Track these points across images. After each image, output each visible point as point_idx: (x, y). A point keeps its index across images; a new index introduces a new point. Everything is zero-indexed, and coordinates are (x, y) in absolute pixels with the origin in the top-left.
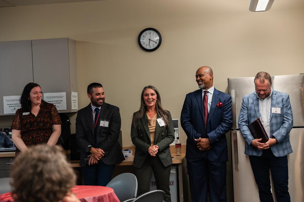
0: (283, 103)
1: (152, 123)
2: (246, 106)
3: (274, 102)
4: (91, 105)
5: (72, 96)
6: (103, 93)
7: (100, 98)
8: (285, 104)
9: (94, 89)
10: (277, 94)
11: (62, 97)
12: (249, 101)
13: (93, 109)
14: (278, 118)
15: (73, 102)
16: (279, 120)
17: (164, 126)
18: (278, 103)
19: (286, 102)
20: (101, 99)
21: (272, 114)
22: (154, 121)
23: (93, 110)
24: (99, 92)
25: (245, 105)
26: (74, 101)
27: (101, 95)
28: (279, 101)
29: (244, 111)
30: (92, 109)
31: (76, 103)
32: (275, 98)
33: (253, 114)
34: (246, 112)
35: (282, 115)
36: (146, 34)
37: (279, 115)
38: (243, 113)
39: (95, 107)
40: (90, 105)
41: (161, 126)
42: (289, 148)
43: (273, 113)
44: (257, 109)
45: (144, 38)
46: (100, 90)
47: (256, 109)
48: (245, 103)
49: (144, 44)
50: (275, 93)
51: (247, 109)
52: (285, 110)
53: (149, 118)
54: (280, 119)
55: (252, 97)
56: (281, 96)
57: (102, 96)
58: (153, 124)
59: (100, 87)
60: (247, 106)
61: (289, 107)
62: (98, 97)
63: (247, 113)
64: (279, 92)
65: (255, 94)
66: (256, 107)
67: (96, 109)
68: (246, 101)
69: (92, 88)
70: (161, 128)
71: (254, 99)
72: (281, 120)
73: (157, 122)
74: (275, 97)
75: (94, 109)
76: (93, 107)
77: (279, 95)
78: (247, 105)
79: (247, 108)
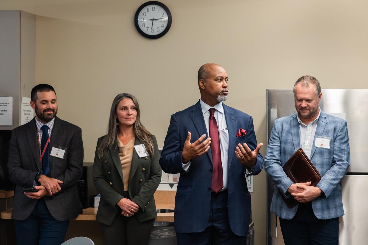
0: (336, 133)
1: (125, 153)
2: (278, 136)
3: (321, 130)
4: (36, 120)
5: (22, 105)
6: (53, 101)
7: (48, 107)
8: (339, 135)
9: (39, 94)
10: (327, 119)
11: (6, 105)
12: (284, 127)
13: (39, 126)
14: (325, 155)
15: (25, 114)
16: (326, 158)
17: (146, 157)
18: (326, 132)
19: (341, 131)
20: (49, 109)
21: (315, 148)
22: (129, 149)
23: (39, 128)
24: (45, 99)
25: (276, 134)
26: (27, 112)
27: (50, 102)
28: (330, 128)
29: (275, 142)
30: (37, 126)
31: (29, 114)
32: (324, 124)
33: (289, 150)
34: (277, 143)
35: (331, 152)
36: (148, 10)
37: (327, 151)
38: (273, 146)
39: (42, 124)
40: (34, 120)
41: (140, 157)
42: (338, 208)
43: (317, 147)
44: (297, 141)
45: (144, 17)
46: (49, 95)
47: (294, 142)
48: (277, 130)
49: (144, 26)
50: (326, 117)
51: (279, 141)
52: (337, 144)
53: (121, 145)
54: (328, 157)
55: (289, 122)
56: (334, 122)
57: (52, 106)
58: (128, 153)
59: (49, 91)
60: (280, 136)
61: (345, 140)
62: (44, 106)
63: (280, 146)
64: (332, 116)
65: (294, 117)
66: (294, 139)
67: (43, 126)
68: (279, 127)
69: (37, 92)
70: (140, 159)
71: (292, 124)
72: (330, 158)
73: (136, 151)
74: (323, 122)
75: (41, 126)
76: (39, 124)
77: (330, 120)
78: (280, 133)
79: (279, 138)
